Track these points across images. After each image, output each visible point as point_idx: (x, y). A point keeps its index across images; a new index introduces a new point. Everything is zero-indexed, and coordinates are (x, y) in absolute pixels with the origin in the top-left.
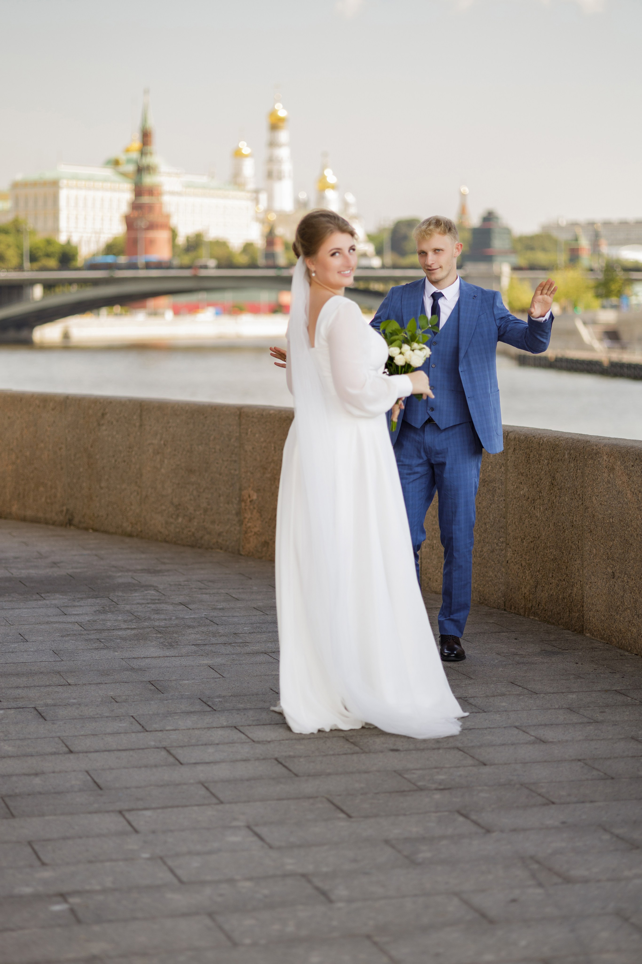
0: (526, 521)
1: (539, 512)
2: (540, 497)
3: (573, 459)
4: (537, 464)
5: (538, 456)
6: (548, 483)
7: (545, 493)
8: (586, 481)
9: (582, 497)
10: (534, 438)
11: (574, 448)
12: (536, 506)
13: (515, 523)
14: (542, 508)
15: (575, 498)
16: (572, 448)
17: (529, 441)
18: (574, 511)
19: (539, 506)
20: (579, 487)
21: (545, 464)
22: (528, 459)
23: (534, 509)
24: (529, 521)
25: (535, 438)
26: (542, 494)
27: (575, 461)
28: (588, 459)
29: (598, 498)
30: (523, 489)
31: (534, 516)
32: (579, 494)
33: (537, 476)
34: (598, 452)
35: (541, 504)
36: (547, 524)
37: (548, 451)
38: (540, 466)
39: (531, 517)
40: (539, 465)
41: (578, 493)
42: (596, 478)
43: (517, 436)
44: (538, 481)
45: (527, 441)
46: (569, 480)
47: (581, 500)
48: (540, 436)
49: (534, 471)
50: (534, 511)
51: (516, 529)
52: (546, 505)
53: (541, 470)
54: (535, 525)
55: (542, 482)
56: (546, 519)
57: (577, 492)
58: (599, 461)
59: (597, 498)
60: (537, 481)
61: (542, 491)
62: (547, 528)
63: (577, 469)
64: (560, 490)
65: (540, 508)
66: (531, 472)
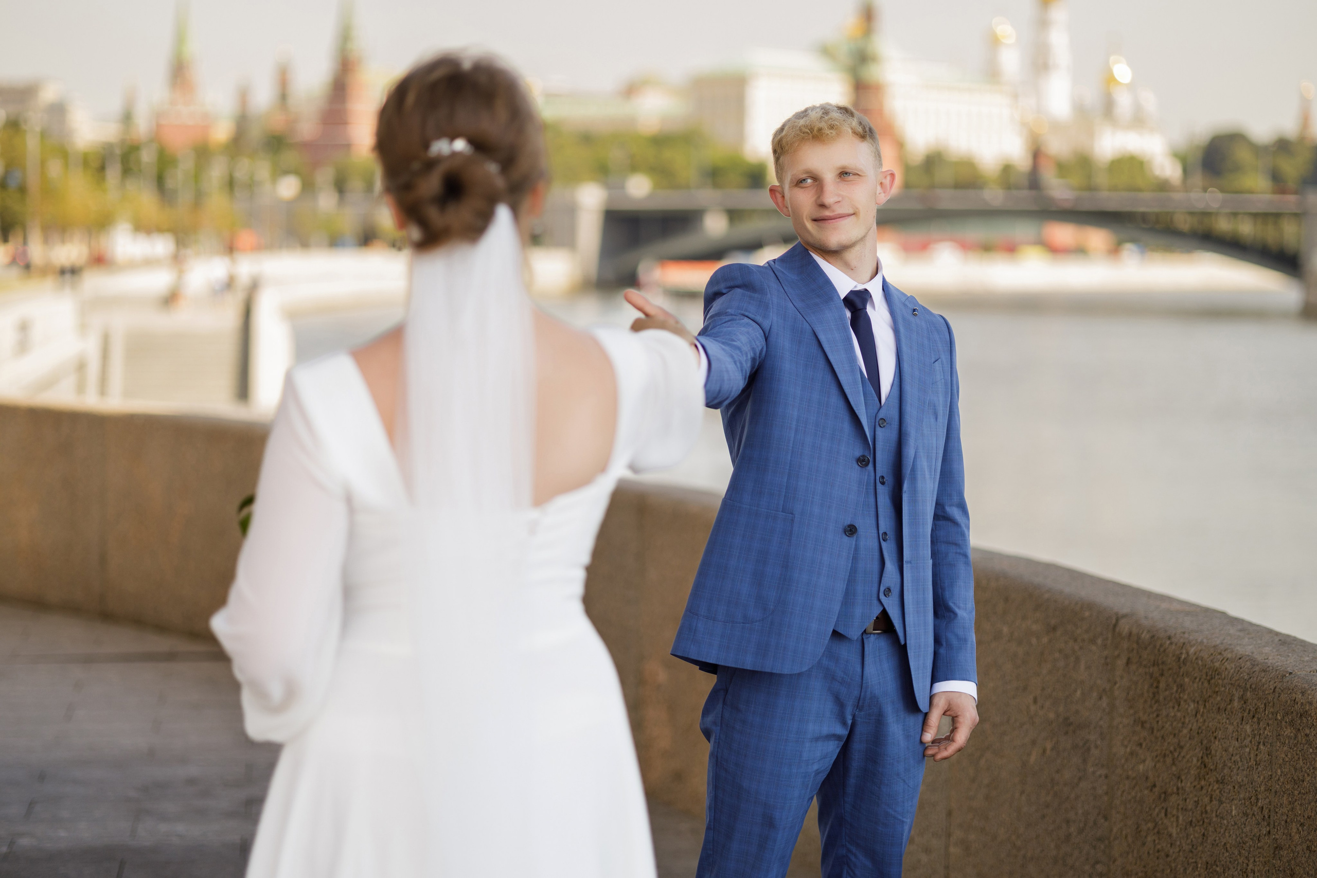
0: (1149, 839)
1: (1175, 824)
2: (1178, 789)
3: (1252, 713)
4: (1173, 708)
5: (1175, 689)
6: (1195, 760)
7: (1189, 784)
8: (1279, 779)
9: (1269, 817)
10: (1168, 642)
11: (1253, 686)
12: (1169, 810)
13: (1126, 837)
14: (1181, 818)
15: (1253, 814)
16: (1248, 686)
17: (1158, 647)
18: (1250, 846)
19: (1175, 812)
20: (1263, 788)
21: (1189, 711)
22: (1155, 690)
23: (1166, 815)
24: (1154, 841)
25: (1171, 643)
26: (1183, 784)
27: (1255, 719)
28: (1284, 723)
29: (1303, 831)
30: (1144, 761)
31: (1166, 832)
32: (1262, 808)
33: (1171, 737)
34: (1306, 711)
35: (1179, 807)
36: (1191, 861)
37: (1197, 680)
38: (1179, 714)
39: (1158, 833)
40: (1178, 711)
41: (1259, 804)
42: (1301, 778)
43: (1135, 631)
44: (1175, 750)
45: (1155, 647)
46: (1240, 764)
47: (1266, 824)
48: (1182, 640)
49: (1166, 723)
50: (1165, 821)
51: (1128, 853)
52: (1191, 813)
53: (1180, 725)
54: (1167, 856)
55: (1182, 754)
56: (1190, 847)
57: (1257, 799)
58: (1307, 735)
59: (1300, 828)
60: (1172, 748)
61: (1183, 777)
62: (1190, 869)
63: (1259, 743)
64: (1221, 786)
65: (1178, 817)
66: (1160, 723)
